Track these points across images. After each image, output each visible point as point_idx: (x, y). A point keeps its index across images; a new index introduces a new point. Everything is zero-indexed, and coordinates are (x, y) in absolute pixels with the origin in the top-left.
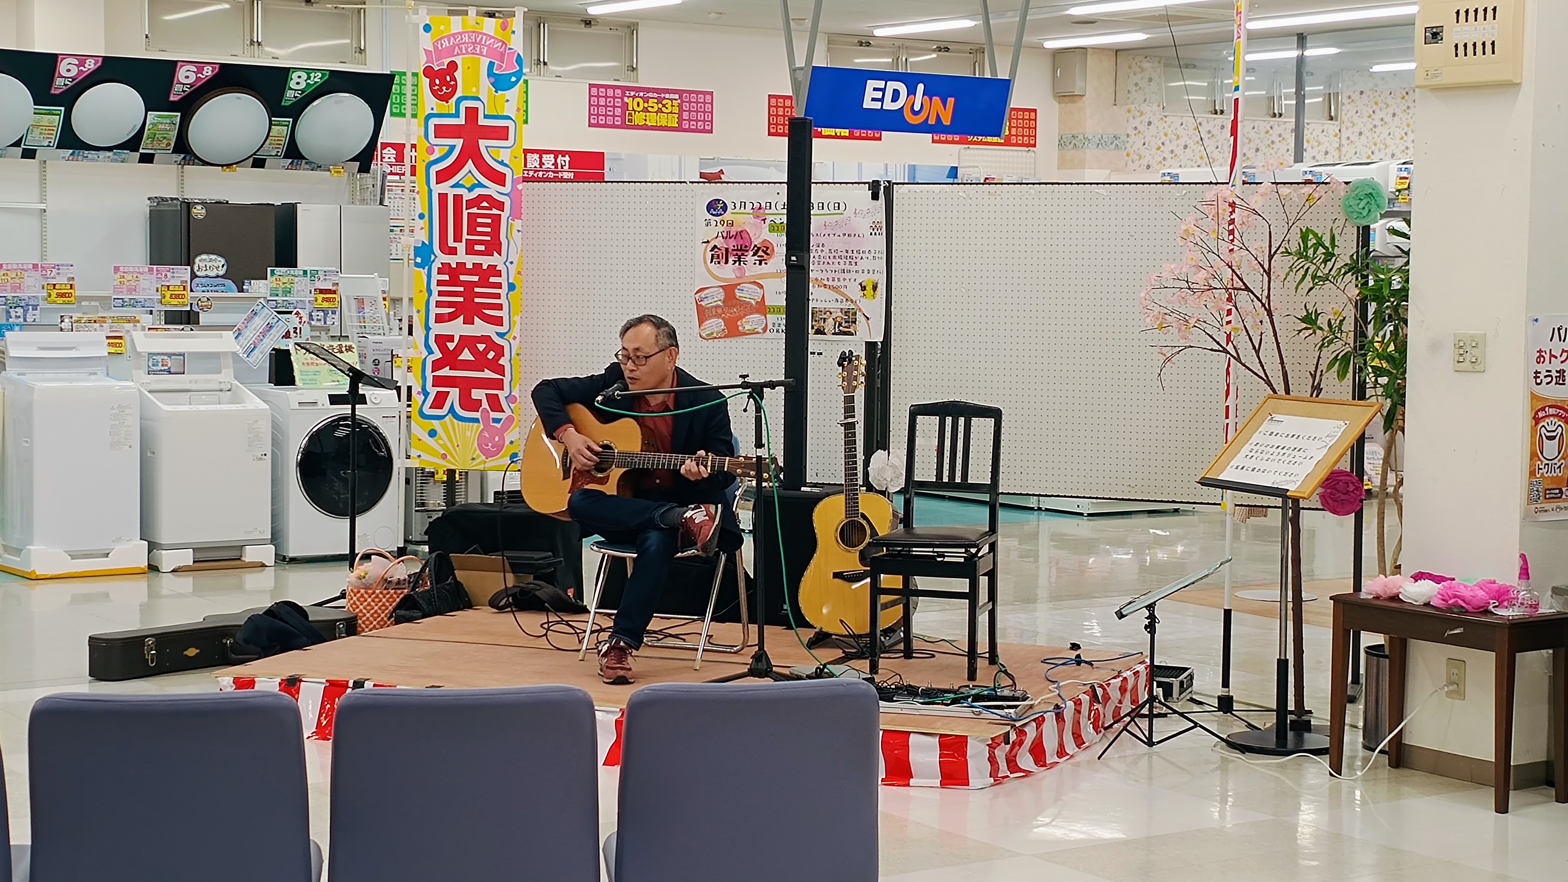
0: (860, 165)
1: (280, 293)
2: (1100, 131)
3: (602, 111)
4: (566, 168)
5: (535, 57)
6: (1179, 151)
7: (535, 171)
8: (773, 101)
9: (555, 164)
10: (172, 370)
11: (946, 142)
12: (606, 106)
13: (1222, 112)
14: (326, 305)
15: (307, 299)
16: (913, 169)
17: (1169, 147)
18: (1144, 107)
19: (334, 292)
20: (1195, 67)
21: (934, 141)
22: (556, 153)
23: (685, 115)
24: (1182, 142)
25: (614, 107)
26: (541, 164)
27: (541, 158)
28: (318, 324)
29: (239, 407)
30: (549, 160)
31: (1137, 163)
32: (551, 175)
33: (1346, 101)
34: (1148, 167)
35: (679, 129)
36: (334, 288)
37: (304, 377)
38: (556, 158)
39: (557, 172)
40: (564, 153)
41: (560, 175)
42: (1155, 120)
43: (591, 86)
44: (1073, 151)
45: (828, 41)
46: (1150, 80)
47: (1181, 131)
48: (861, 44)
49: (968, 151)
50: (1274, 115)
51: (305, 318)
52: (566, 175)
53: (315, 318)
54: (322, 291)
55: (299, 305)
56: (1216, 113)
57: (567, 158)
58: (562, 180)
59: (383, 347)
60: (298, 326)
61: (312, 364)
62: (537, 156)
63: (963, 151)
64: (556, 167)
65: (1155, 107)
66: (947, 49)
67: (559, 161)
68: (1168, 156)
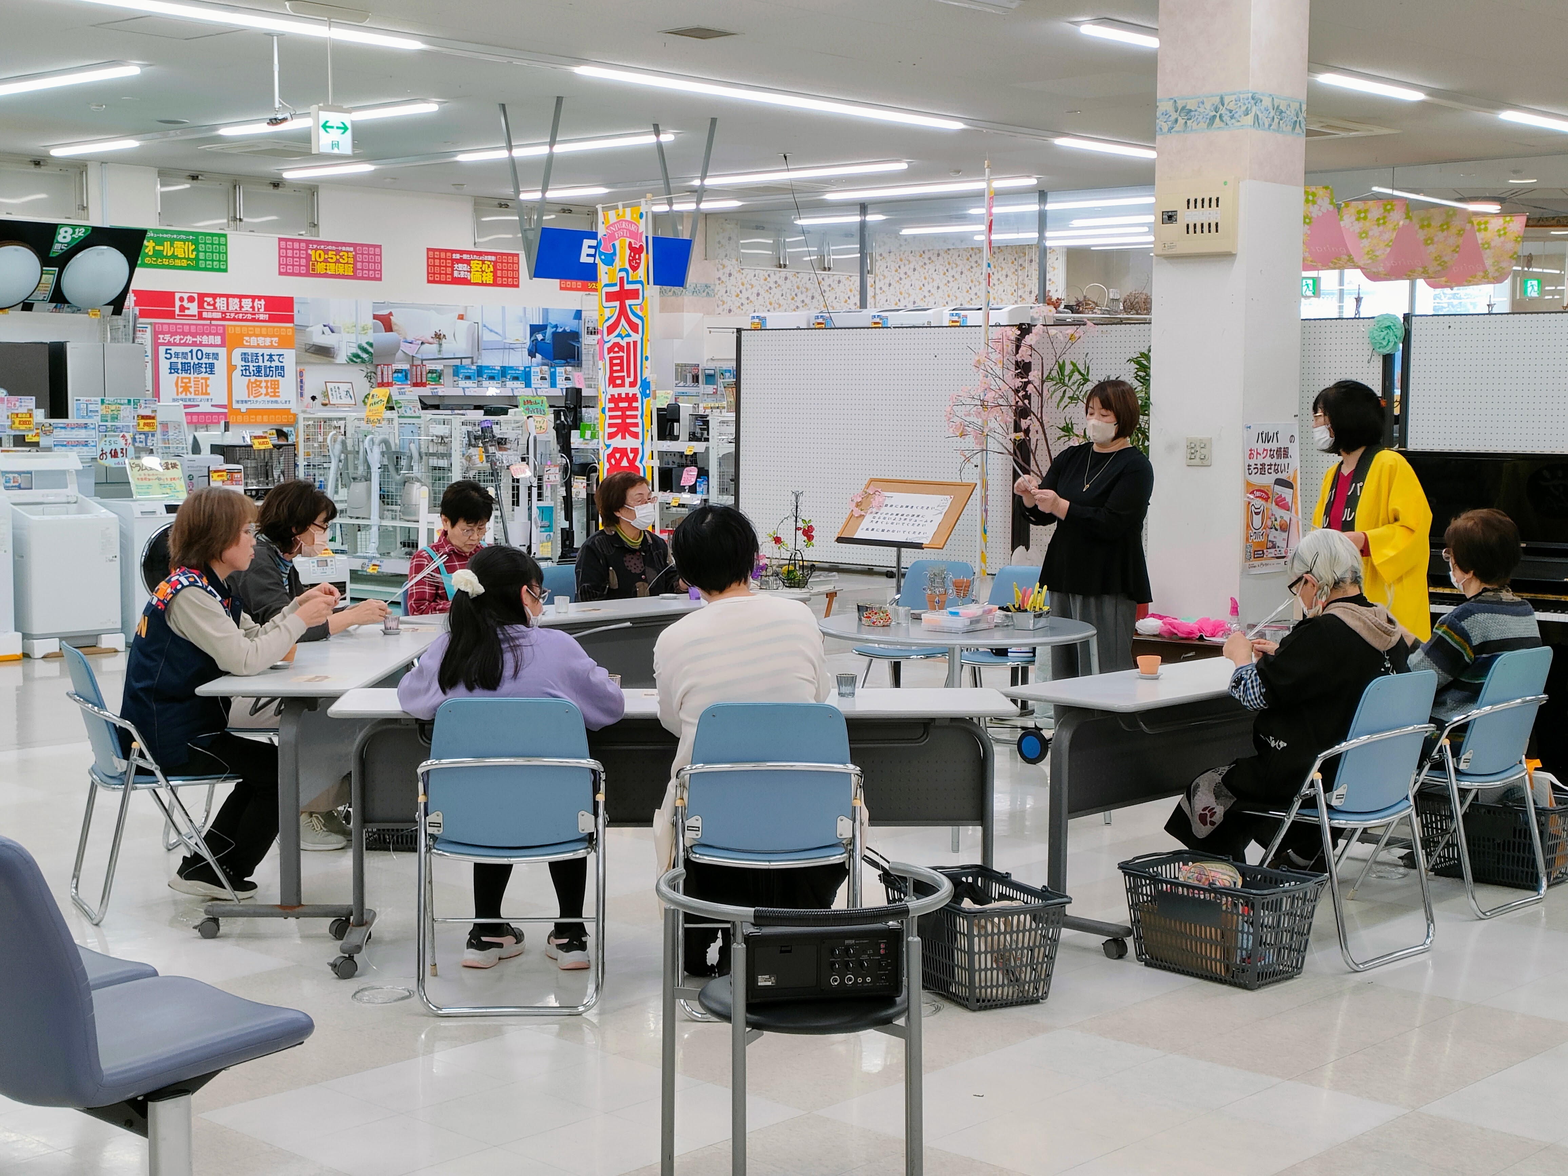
0: (503, 308)
1: (109, 419)
2: (695, 281)
3: (290, 261)
4: (262, 310)
5: (232, 215)
6: (753, 298)
7: (236, 314)
8: (431, 253)
9: (253, 307)
10: (22, 486)
11: (571, 289)
12: (293, 257)
13: (785, 266)
14: (146, 429)
15: (131, 424)
16: (546, 311)
17: (745, 294)
18: (726, 262)
19: (153, 418)
20: (763, 228)
21: (561, 288)
22: (253, 298)
23: (359, 265)
24: (755, 290)
25: (300, 258)
26: (241, 307)
27: (240, 302)
28: (140, 445)
29: (89, 516)
30: (247, 304)
31: (721, 308)
32: (250, 317)
33: (878, 258)
34: (730, 311)
35: (354, 277)
36: (153, 415)
37: (140, 491)
38: (253, 302)
39: (254, 314)
40: (260, 298)
41: (257, 316)
42: (734, 273)
43: (280, 240)
44: (673, 298)
45: (475, 203)
46: (730, 239)
47: (754, 282)
48: (501, 206)
49: (589, 297)
50: (825, 269)
51: (130, 441)
52: (262, 317)
53: (138, 440)
54: (143, 417)
55: (125, 429)
56: (780, 267)
57: (263, 302)
58: (259, 321)
59: (195, 464)
60: (124, 447)
61: (145, 479)
62: (237, 300)
63: (585, 297)
64: (254, 310)
65: (734, 261)
66: (570, 211)
67: (255, 304)
68: (745, 302)
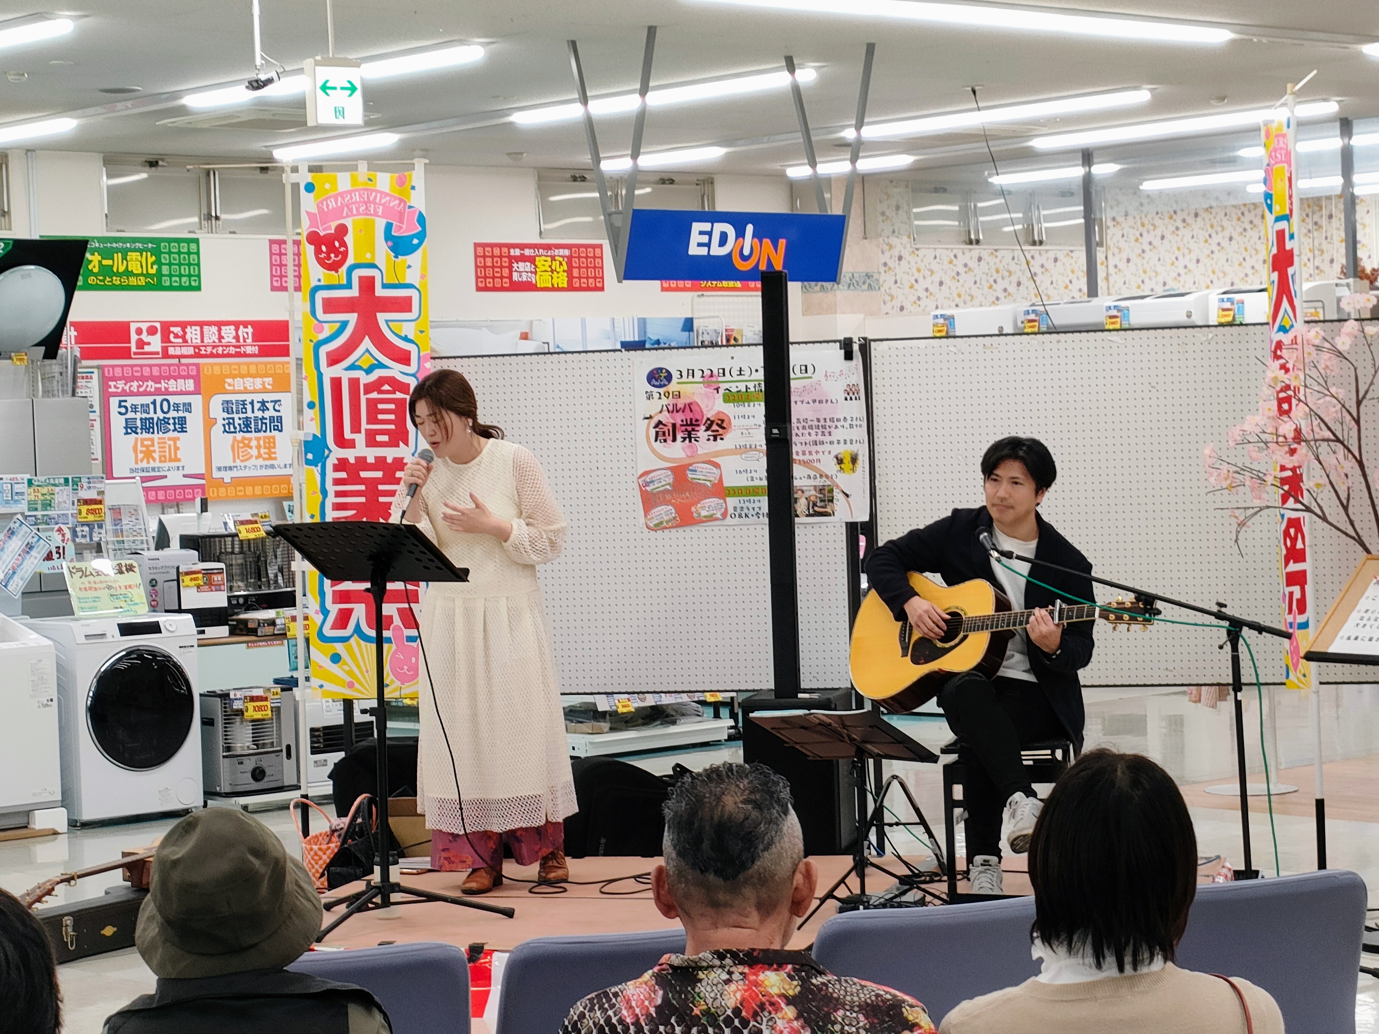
0: (583, 321)
1: (39, 506)
2: (852, 270)
3: (286, 270)
4: (249, 341)
5: (204, 211)
6: (934, 288)
7: (214, 347)
8: (480, 250)
9: (237, 338)
11: (677, 289)
13: (978, 242)
14: (91, 518)
15: (70, 512)
16: (643, 323)
17: (923, 284)
18: (894, 240)
19: (100, 502)
20: (945, 190)
21: (663, 289)
22: (237, 324)
24: (936, 279)
26: (221, 338)
27: (220, 331)
28: (83, 541)
29: (13, 645)
30: (229, 332)
31: (889, 305)
32: (232, 350)
33: (1110, 223)
34: (902, 309)
36: (99, 498)
37: (83, 605)
38: (237, 330)
39: (239, 347)
40: (245, 324)
41: (243, 349)
42: (905, 254)
43: (272, 242)
44: (820, 294)
45: (539, 176)
46: (898, 208)
47: (934, 266)
48: (575, 179)
49: (702, 299)
50: (1034, 243)
51: (68, 535)
52: (249, 350)
53: (79, 534)
54: (86, 502)
55: (61, 520)
56: (971, 242)
57: (250, 330)
58: (245, 355)
59: (159, 564)
60: (61, 545)
61: (90, 588)
62: (214, 329)
63: (696, 299)
64: (238, 341)
65: (905, 239)
66: (672, 182)
67: (240, 333)
68: (923, 294)
